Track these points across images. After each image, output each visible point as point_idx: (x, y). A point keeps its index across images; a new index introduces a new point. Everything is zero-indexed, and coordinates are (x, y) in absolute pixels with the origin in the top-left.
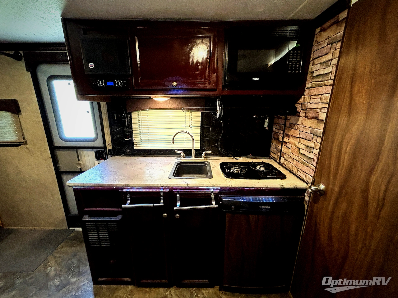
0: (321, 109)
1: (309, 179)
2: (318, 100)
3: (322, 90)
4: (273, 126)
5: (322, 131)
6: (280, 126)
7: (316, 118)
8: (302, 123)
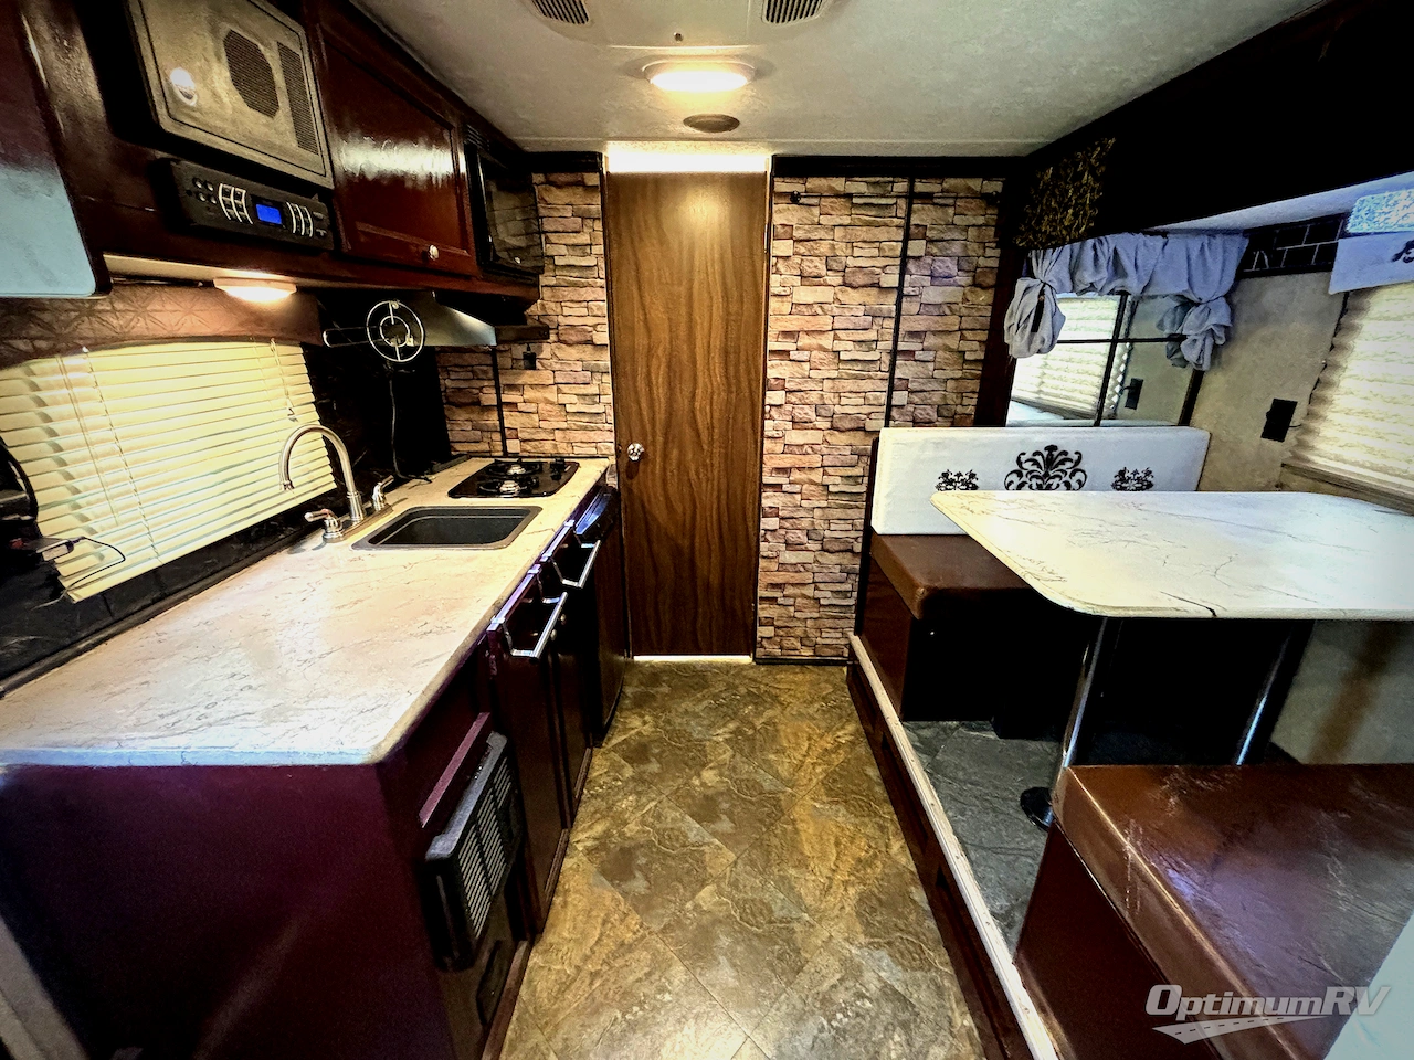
0: (595, 326)
1: (608, 448)
2: (584, 311)
3: (587, 294)
4: (439, 374)
5: (609, 363)
6: (472, 371)
7: (590, 342)
8: (554, 355)
